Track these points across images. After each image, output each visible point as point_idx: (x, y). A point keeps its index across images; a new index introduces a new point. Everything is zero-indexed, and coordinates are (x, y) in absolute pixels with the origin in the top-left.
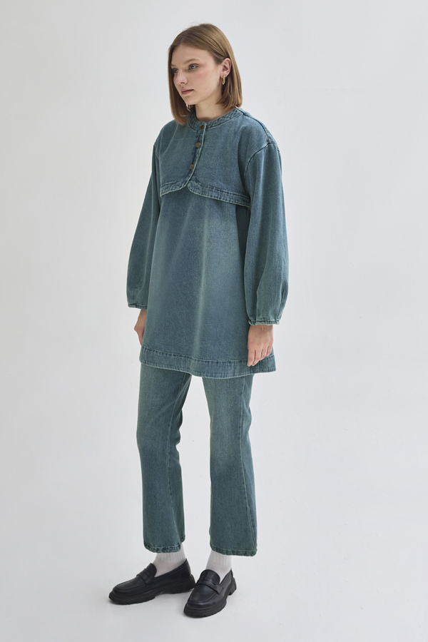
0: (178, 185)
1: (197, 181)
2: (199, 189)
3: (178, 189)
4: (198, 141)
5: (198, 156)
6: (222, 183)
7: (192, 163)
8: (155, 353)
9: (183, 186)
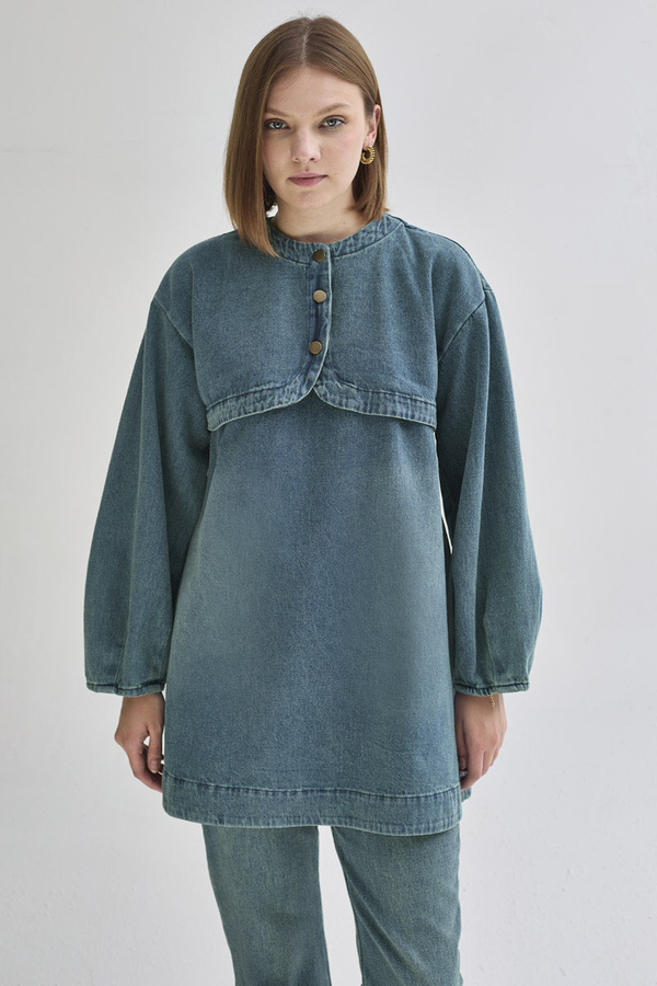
0: (293, 391)
1: (341, 379)
2: (354, 398)
3: (295, 399)
4: (318, 287)
5: (328, 322)
6: (409, 382)
7: (316, 339)
8: (251, 794)
9: (305, 393)
